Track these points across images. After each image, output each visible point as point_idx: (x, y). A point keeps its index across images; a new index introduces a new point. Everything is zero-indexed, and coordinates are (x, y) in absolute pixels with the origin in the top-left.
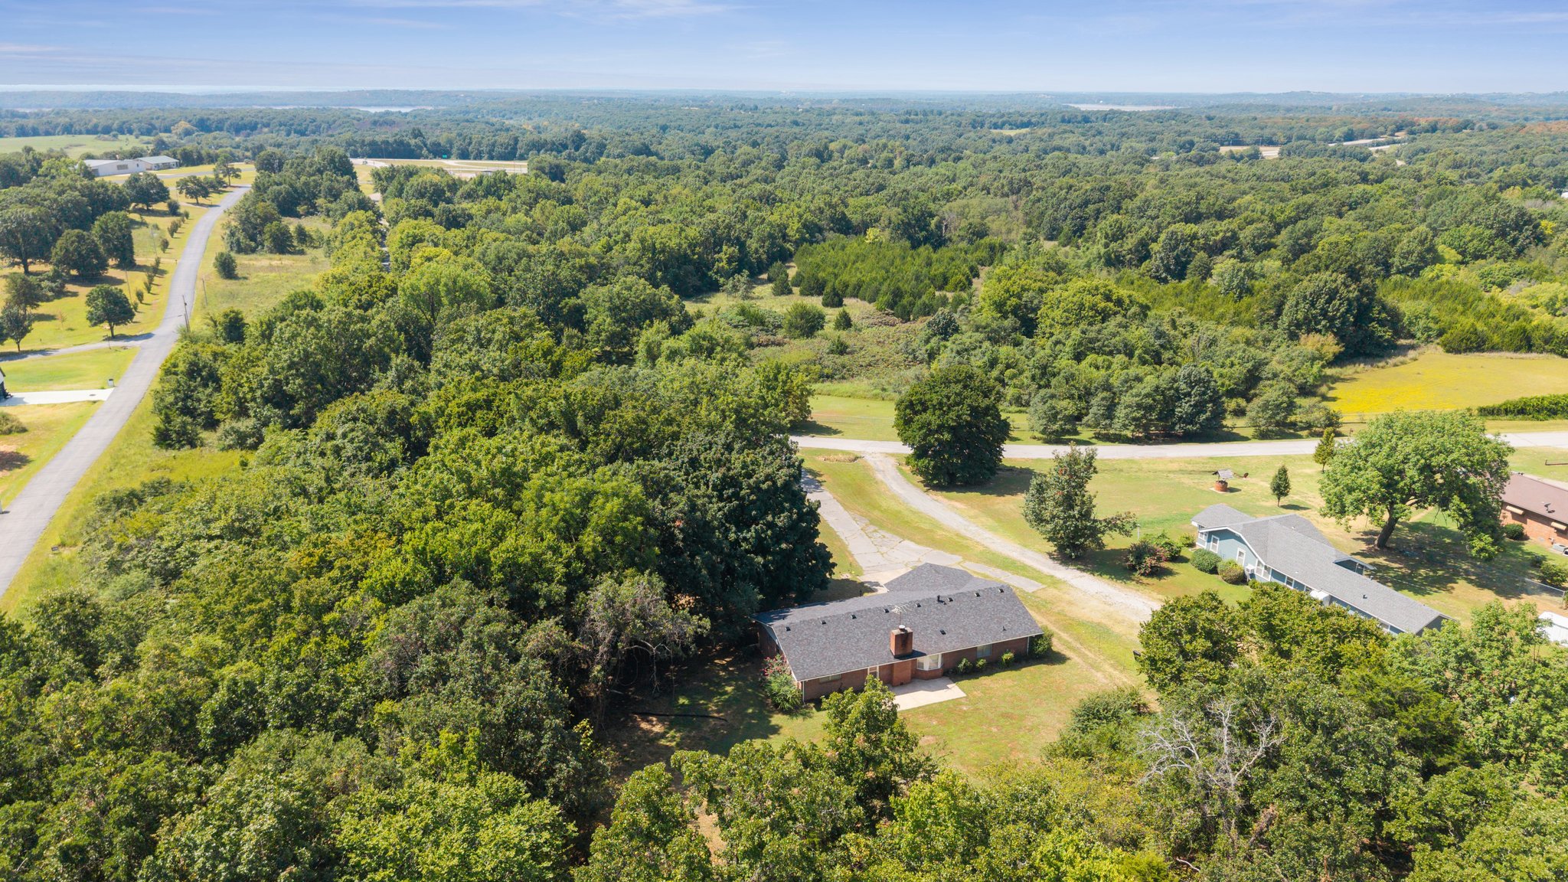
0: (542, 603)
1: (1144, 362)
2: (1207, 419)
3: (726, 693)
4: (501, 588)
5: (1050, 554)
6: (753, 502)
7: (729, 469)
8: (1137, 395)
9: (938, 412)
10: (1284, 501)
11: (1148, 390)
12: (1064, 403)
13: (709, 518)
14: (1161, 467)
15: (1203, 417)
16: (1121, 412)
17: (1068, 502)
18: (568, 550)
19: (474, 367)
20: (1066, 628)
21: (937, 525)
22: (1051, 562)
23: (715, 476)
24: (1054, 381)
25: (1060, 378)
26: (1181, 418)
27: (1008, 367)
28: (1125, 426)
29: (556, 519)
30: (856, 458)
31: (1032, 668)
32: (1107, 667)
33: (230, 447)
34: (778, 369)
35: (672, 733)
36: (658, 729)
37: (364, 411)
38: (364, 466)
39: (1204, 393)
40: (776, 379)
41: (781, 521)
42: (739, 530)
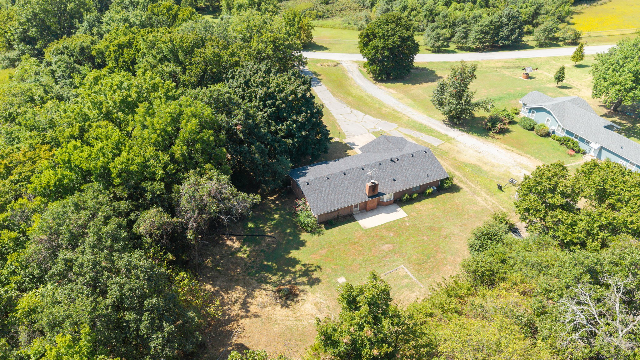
0: (149, 196)
1: (481, 7)
2: (516, 38)
3: (274, 219)
4: (121, 187)
5: (444, 121)
6: (284, 108)
7: (269, 88)
8: (481, 26)
9: (382, 40)
10: (560, 84)
11: (487, 23)
12: (444, 31)
13: (257, 122)
14: (493, 65)
15: (514, 37)
16: (472, 35)
17: (459, 95)
18: (164, 158)
19: (126, 20)
20: (458, 168)
21: (382, 104)
22: (445, 126)
23: (261, 92)
24: (437, 19)
25: (440, 16)
26: (502, 37)
27: (412, 10)
28: (474, 43)
29: (155, 136)
30: (338, 64)
31: (442, 196)
32: (482, 193)
33: (7, 67)
34: (295, 14)
35: (245, 247)
36: (237, 245)
37: (67, 48)
38: (68, 81)
39: (515, 24)
40: (294, 20)
41: (301, 118)
42: (277, 124)
